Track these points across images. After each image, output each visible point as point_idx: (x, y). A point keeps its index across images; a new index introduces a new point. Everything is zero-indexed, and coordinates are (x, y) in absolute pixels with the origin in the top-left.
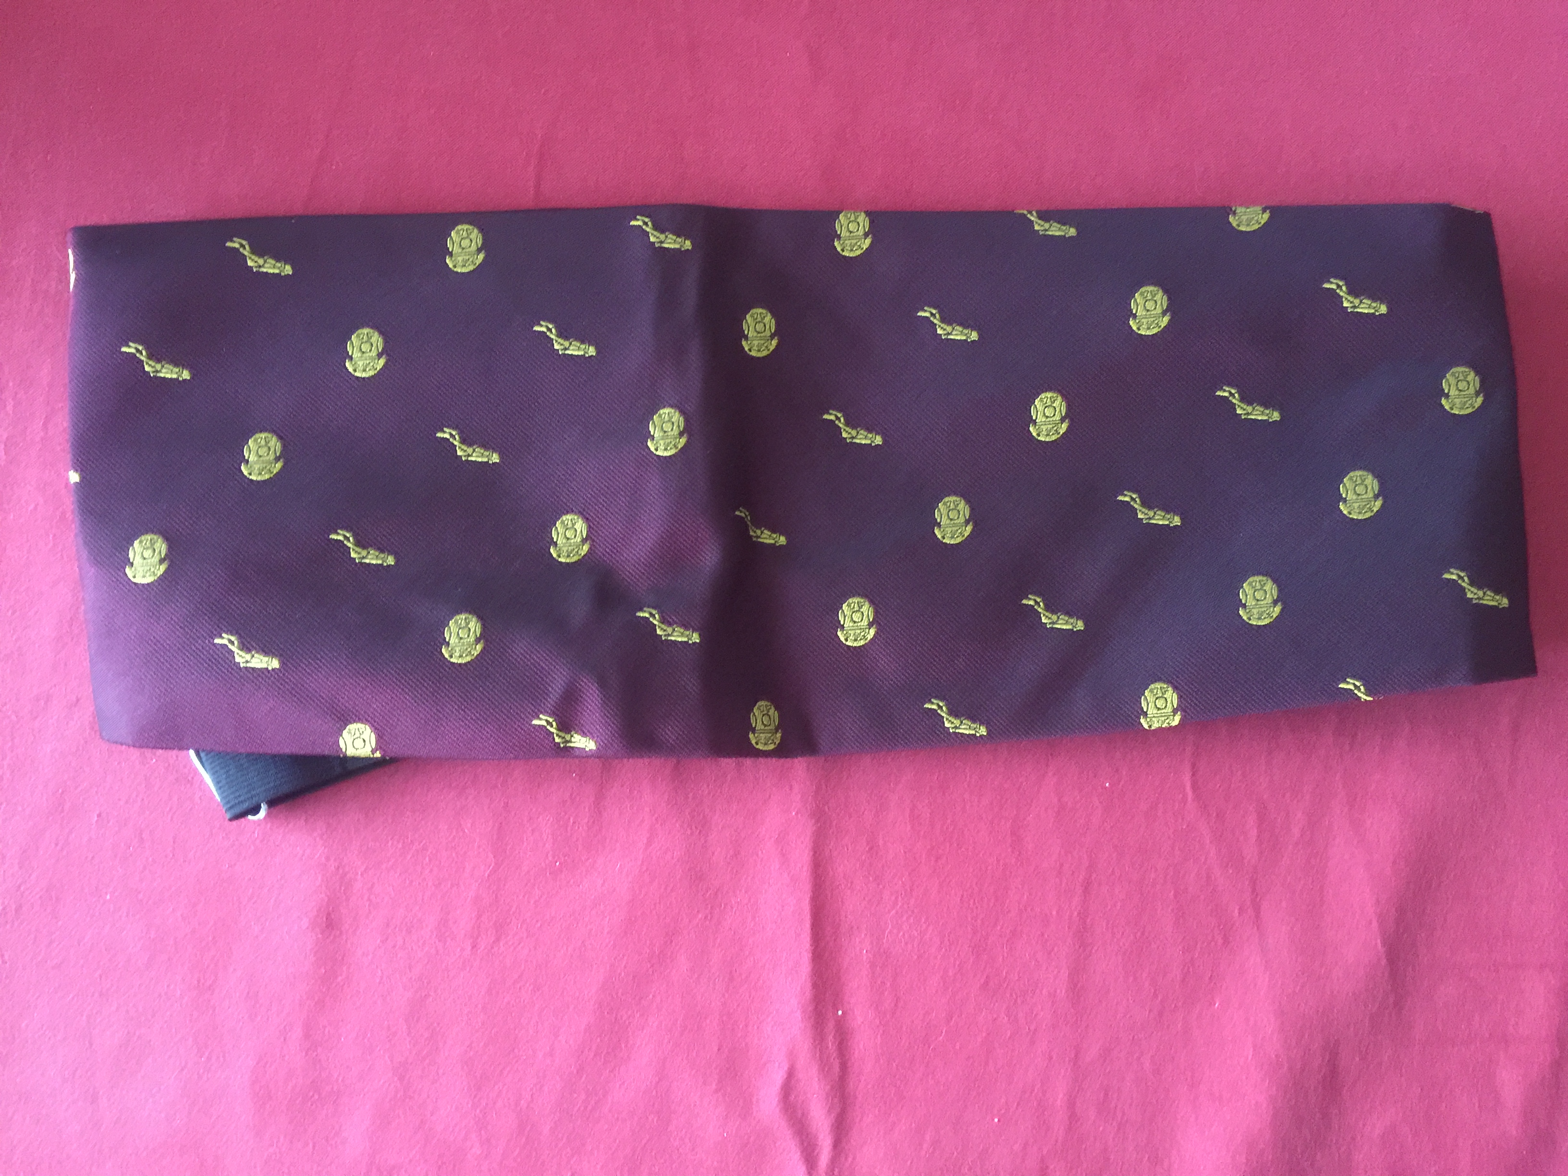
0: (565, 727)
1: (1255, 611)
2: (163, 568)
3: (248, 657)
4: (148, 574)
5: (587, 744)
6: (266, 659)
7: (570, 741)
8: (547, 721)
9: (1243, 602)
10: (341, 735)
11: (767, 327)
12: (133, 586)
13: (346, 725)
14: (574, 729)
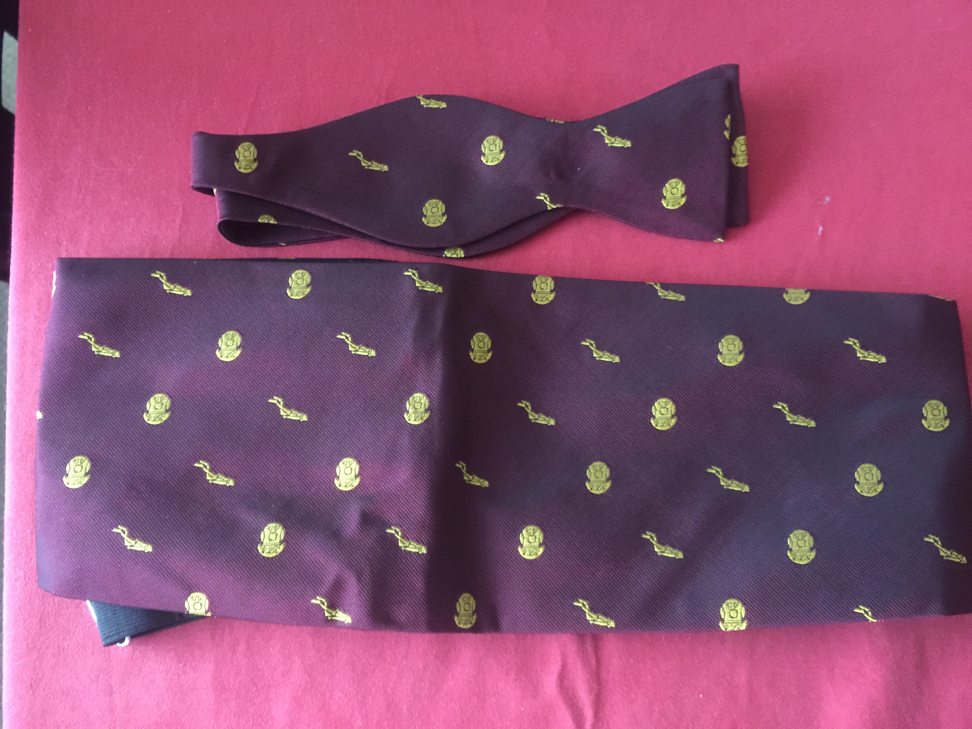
0: (332, 606)
1: (798, 554)
2: (86, 479)
3: (133, 542)
4: (77, 482)
5: (346, 619)
6: (144, 545)
7: (335, 616)
8: (321, 601)
9: (790, 547)
10: (187, 600)
11: (486, 345)
12: (67, 489)
13: (190, 593)
14: (339, 607)
